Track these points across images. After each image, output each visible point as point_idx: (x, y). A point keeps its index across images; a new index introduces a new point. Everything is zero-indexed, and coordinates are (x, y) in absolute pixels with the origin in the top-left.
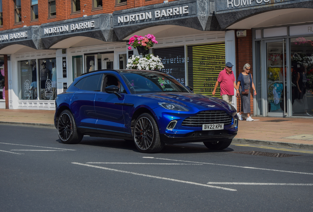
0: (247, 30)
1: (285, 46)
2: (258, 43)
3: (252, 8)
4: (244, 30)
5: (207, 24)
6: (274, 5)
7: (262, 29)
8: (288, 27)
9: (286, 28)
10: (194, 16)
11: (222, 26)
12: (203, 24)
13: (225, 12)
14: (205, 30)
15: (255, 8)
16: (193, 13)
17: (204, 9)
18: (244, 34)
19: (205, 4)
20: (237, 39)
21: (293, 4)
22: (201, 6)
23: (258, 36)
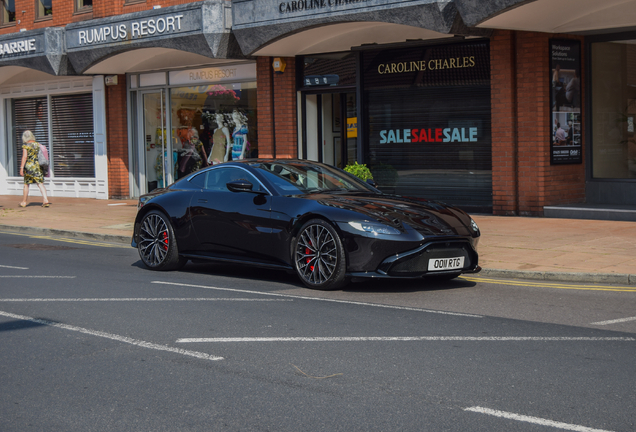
0: (119, 76)
1: (164, 98)
2: (134, 93)
3: (107, 45)
4: (113, 75)
5: (60, 66)
6: (132, 42)
7: (138, 74)
8: (168, 72)
9: (164, 74)
10: (42, 54)
11: (78, 70)
12: (55, 66)
13: (77, 50)
14: (59, 75)
15: (110, 45)
16: (41, 49)
17: (54, 45)
18: (114, 81)
19: (56, 37)
20: (107, 88)
21: (151, 42)
22: (50, 40)
23: (133, 85)
